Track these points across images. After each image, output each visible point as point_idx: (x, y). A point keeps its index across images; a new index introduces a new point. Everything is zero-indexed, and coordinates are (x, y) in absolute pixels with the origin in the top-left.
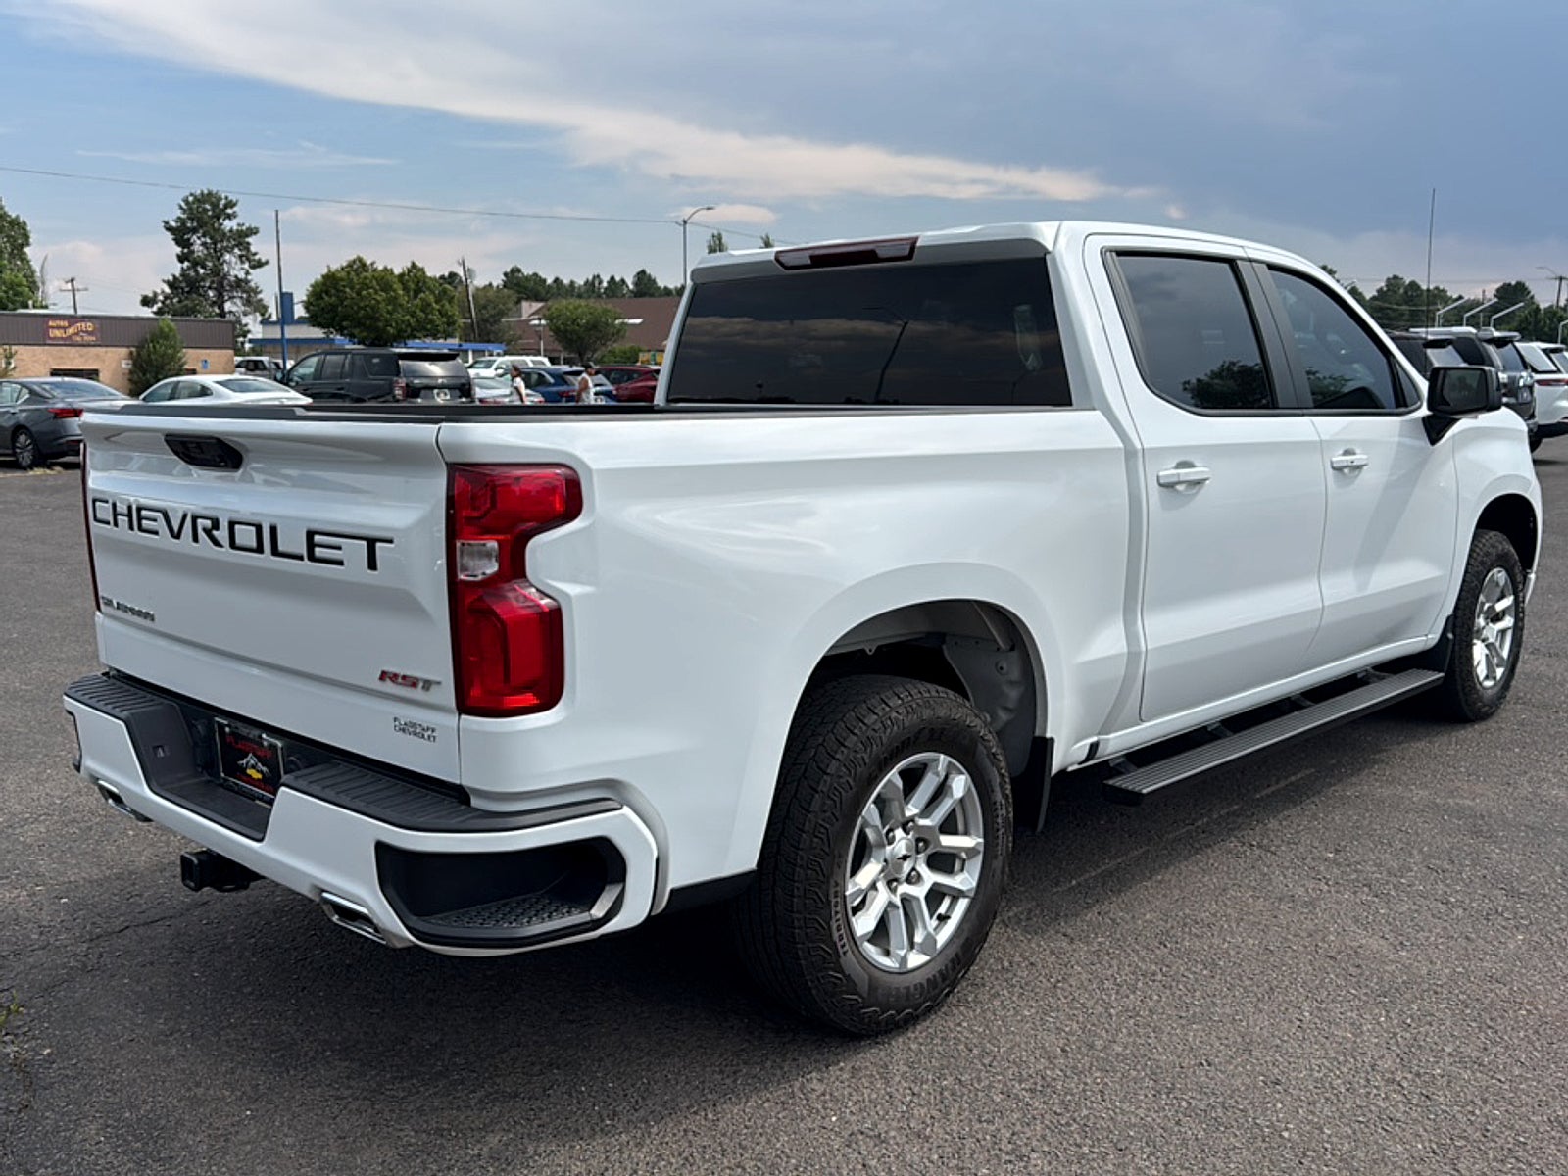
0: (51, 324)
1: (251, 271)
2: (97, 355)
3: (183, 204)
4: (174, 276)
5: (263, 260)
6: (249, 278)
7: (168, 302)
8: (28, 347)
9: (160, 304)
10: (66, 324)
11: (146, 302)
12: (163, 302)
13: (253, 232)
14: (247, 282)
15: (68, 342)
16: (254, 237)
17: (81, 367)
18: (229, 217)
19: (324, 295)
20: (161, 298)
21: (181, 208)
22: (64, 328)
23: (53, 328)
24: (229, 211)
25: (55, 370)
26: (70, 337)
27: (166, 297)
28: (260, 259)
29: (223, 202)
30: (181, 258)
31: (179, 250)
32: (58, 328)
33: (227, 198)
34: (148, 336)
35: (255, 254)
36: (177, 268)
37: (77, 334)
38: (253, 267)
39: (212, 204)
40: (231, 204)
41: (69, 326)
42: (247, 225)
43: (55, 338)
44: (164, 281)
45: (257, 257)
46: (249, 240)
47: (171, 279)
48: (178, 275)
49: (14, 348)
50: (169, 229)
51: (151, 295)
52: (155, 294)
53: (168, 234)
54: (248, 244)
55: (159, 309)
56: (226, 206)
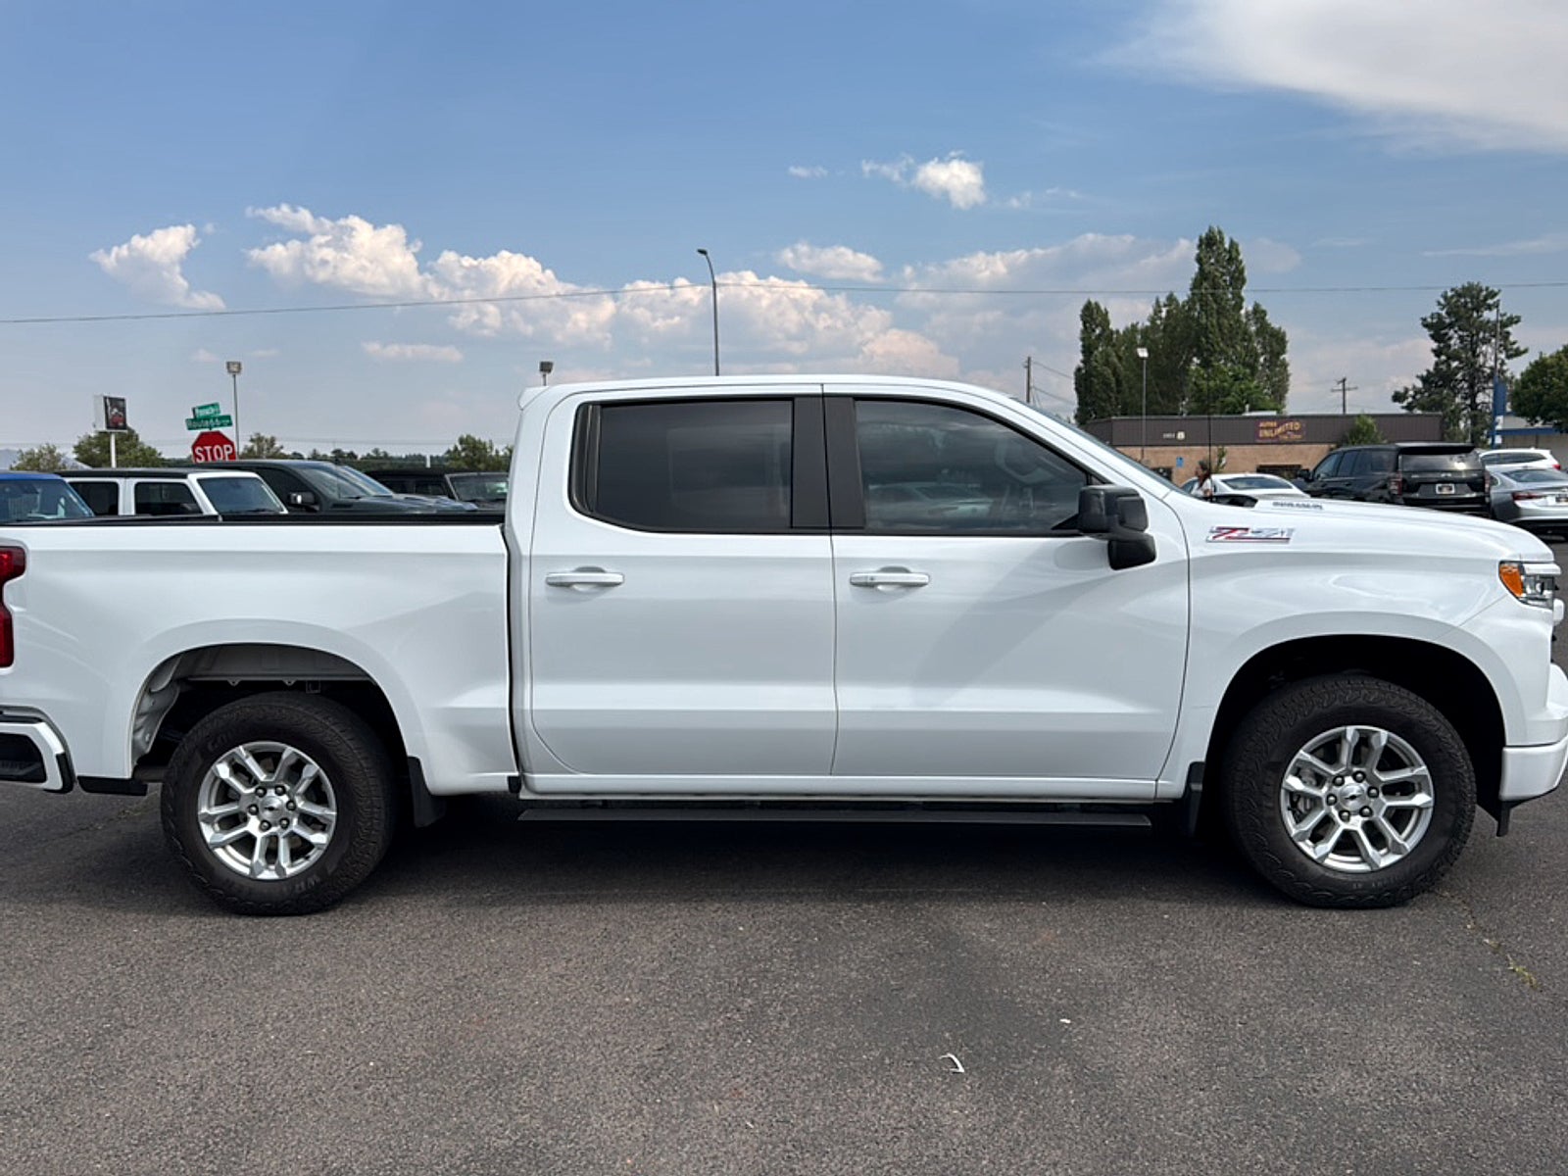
0: (1262, 425)
1: (1507, 361)
2: (1301, 453)
3: (1442, 301)
4: (1428, 371)
5: (1522, 349)
6: (1505, 368)
7: (1418, 397)
8: (1240, 447)
9: (1410, 400)
10: (1275, 424)
11: (1398, 397)
12: (1414, 397)
13: (1514, 320)
14: (1503, 372)
15: (1277, 441)
16: (1514, 326)
17: (1286, 463)
18: (1489, 308)
19: (1530, 384)
20: (1411, 393)
21: (1439, 303)
22: (1273, 428)
23: (1262, 428)
24: (1490, 302)
25: (1261, 466)
26: (1277, 437)
27: (1417, 392)
28: (1518, 349)
29: (1484, 293)
30: (1437, 353)
31: (1434, 345)
32: (1268, 428)
33: (1487, 289)
34: (1348, 434)
35: (1514, 343)
36: (1429, 363)
37: (1284, 433)
38: (1509, 357)
39: (1472, 297)
40: (1493, 295)
41: (1278, 426)
42: (1509, 315)
43: (1264, 438)
44: (1418, 377)
45: (1515, 346)
46: (1509, 329)
47: (1425, 373)
48: (1431, 369)
49: (1227, 448)
50: (1426, 326)
51: (1402, 391)
52: (1407, 390)
53: (1425, 330)
54: (1508, 333)
55: (1410, 404)
56: (1486, 299)
